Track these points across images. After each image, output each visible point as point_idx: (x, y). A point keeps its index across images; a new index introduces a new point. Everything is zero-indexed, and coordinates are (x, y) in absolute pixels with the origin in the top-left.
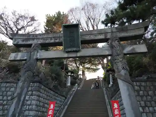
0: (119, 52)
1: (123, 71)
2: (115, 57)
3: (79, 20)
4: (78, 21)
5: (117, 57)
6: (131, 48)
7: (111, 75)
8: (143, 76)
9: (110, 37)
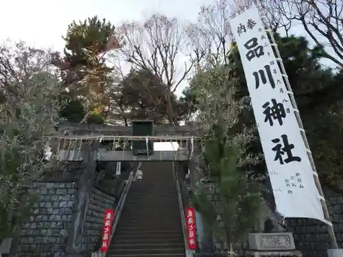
3: (138, 46)
4: (135, 47)
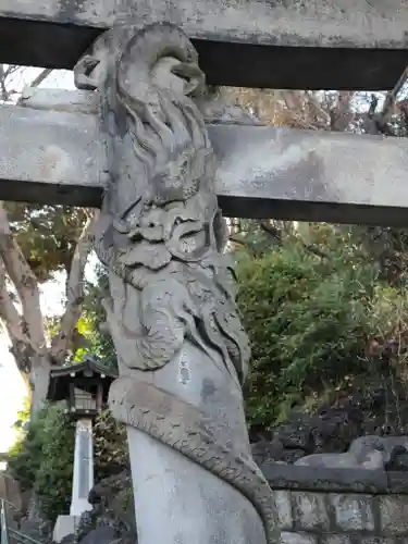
0: (174, 169)
1: (188, 357)
2: (132, 219)
5: (155, 215)
6: (295, 153)
7: (84, 429)
8: (357, 444)
9: (110, 21)
